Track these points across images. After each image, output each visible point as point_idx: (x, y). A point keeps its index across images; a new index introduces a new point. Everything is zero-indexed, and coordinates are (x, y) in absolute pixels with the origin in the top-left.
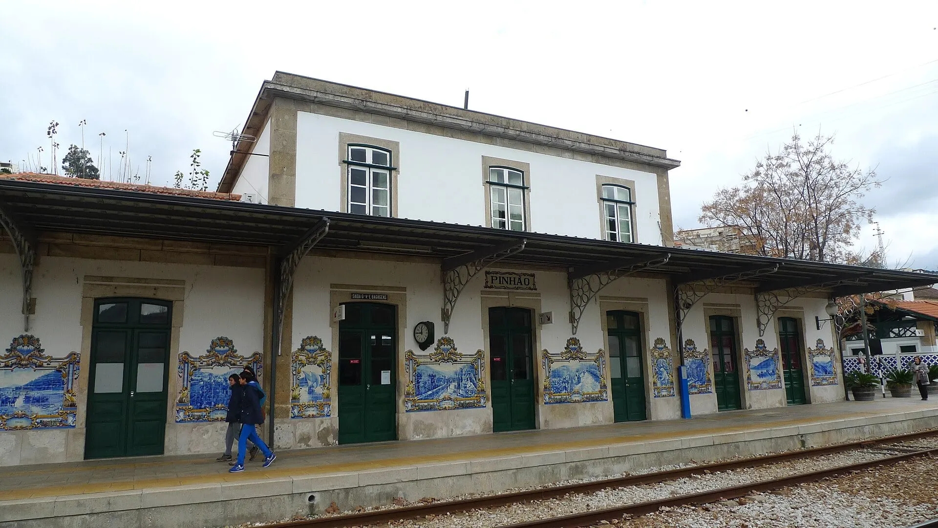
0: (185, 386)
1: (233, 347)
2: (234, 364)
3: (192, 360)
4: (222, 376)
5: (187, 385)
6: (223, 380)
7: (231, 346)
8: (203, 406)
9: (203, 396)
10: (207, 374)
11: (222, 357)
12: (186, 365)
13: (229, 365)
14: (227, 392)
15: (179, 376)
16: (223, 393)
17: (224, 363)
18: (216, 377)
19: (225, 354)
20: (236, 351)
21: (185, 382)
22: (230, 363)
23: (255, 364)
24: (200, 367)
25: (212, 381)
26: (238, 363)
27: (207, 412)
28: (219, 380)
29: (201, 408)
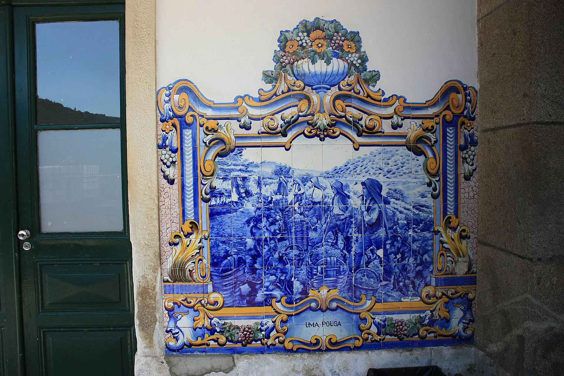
0: (190, 216)
1: (364, 59)
2: (371, 132)
3: (210, 113)
4: (327, 176)
5: (196, 213)
6: (330, 192)
7: (354, 58)
8: (260, 297)
9: (259, 255)
10: (268, 171)
11: (321, 102)
12: (188, 133)
13: (353, 134)
14: (348, 240)
15: (166, 177)
16: (335, 245)
17: (331, 125)
18: (305, 180)
19: (334, 90)
20: (375, 77)
21: (190, 204)
22: (354, 124)
23: (450, 131)
24: (240, 142)
25: (291, 197)
26: (386, 127)
27: (279, 318)
28: (318, 195)
29: (252, 303)
